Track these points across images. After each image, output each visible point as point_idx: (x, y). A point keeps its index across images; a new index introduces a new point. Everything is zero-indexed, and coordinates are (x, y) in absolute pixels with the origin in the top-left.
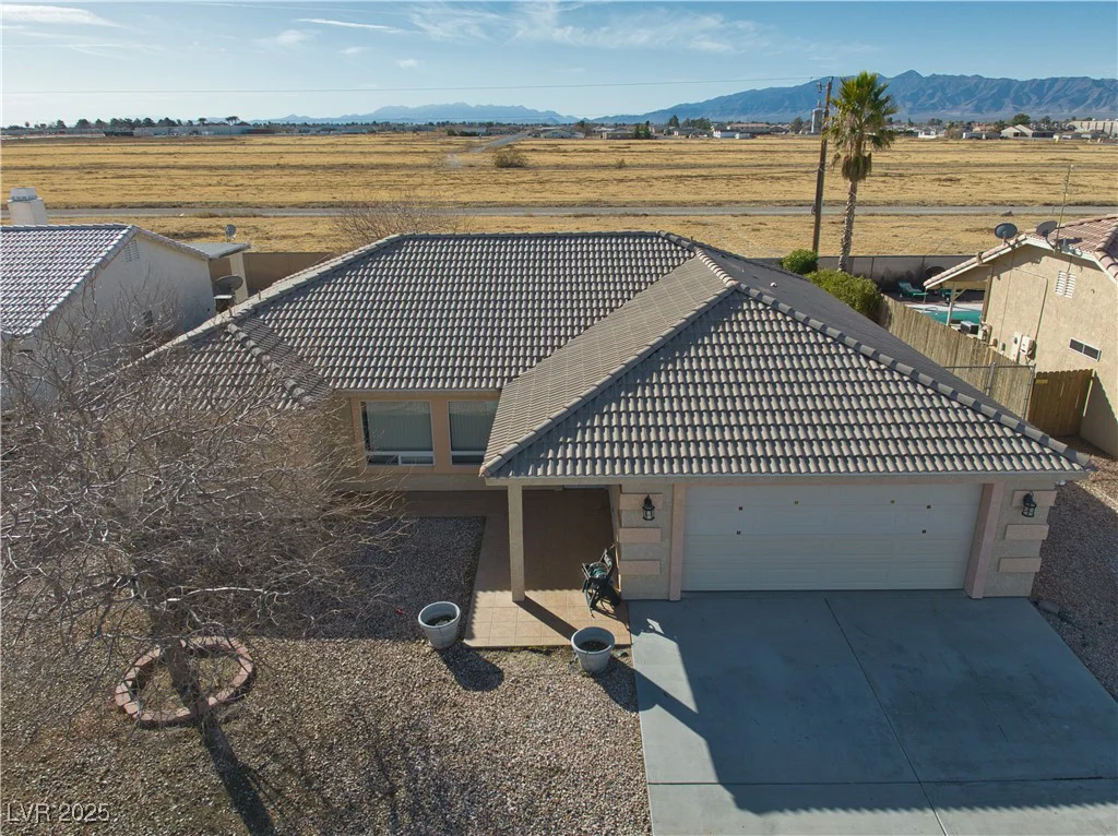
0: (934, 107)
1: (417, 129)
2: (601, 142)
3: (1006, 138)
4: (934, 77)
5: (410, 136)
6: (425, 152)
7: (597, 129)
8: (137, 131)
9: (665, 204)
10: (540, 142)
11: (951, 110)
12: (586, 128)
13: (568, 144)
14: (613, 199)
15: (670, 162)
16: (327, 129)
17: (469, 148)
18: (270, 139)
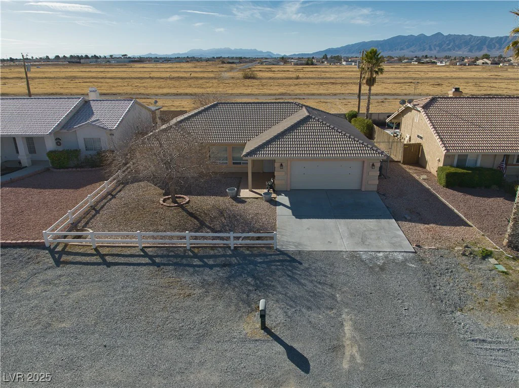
0: (450, 50)
1: (207, 60)
2: (291, 66)
3: (478, 65)
4: (450, 35)
5: (204, 63)
6: (212, 71)
7: (289, 60)
8: (82, 61)
9: (313, 94)
10: (263, 67)
11: (457, 51)
12: (284, 60)
13: (276, 68)
14: (292, 92)
15: (319, 76)
16: (166, 60)
17: (231, 69)
18: (142, 65)
